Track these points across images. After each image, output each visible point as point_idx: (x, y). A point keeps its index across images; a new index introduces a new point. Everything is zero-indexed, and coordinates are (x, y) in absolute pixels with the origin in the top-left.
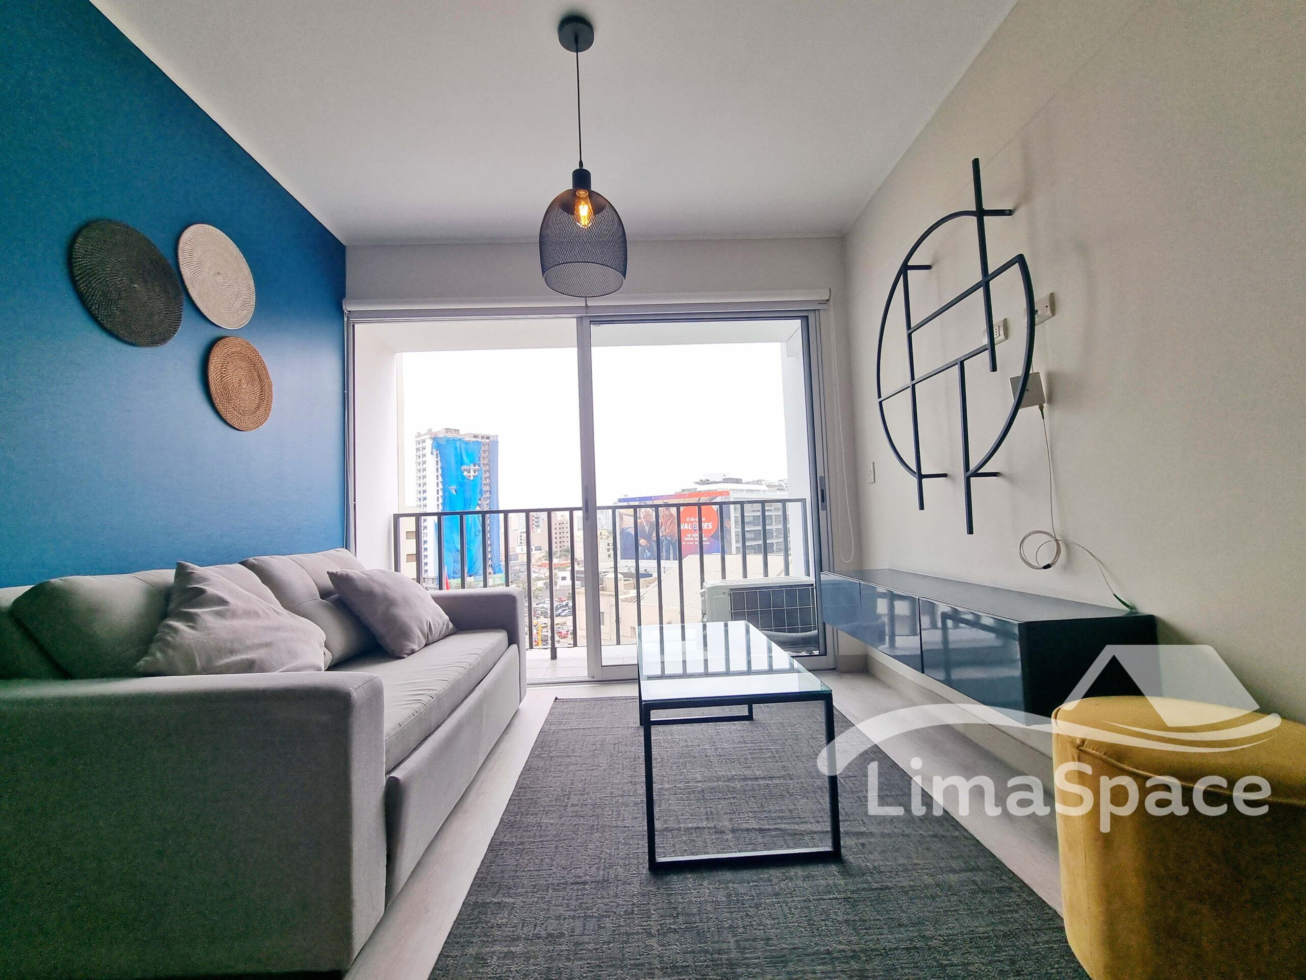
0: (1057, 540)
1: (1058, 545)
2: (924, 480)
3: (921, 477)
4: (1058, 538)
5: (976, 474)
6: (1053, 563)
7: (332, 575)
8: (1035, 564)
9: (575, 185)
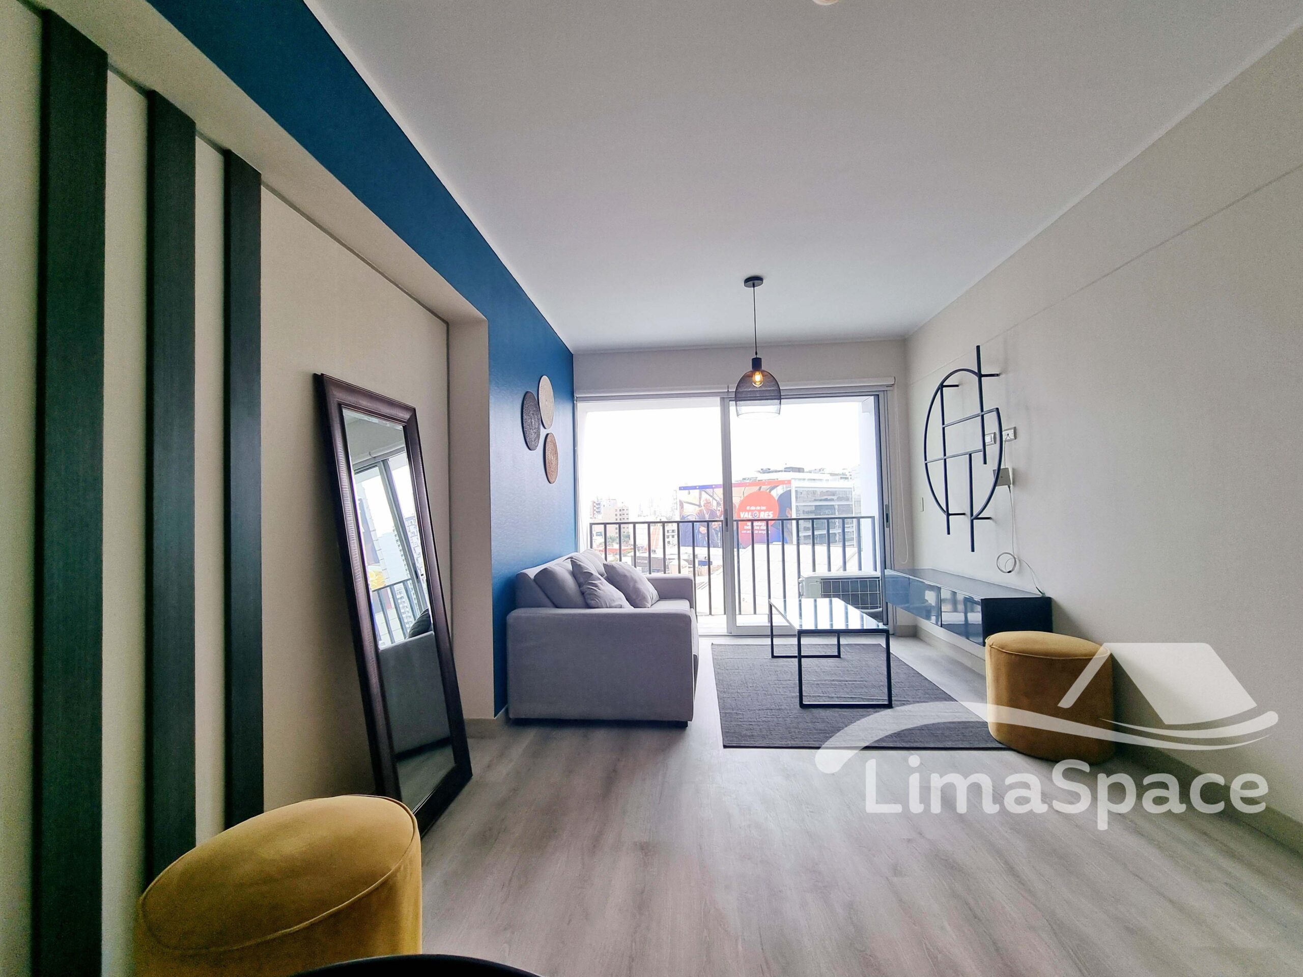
0: (1015, 558)
1: (1015, 561)
2: (950, 517)
3: (948, 515)
4: (1016, 557)
5: (977, 518)
6: (1013, 570)
8: (1004, 570)
9: (753, 367)
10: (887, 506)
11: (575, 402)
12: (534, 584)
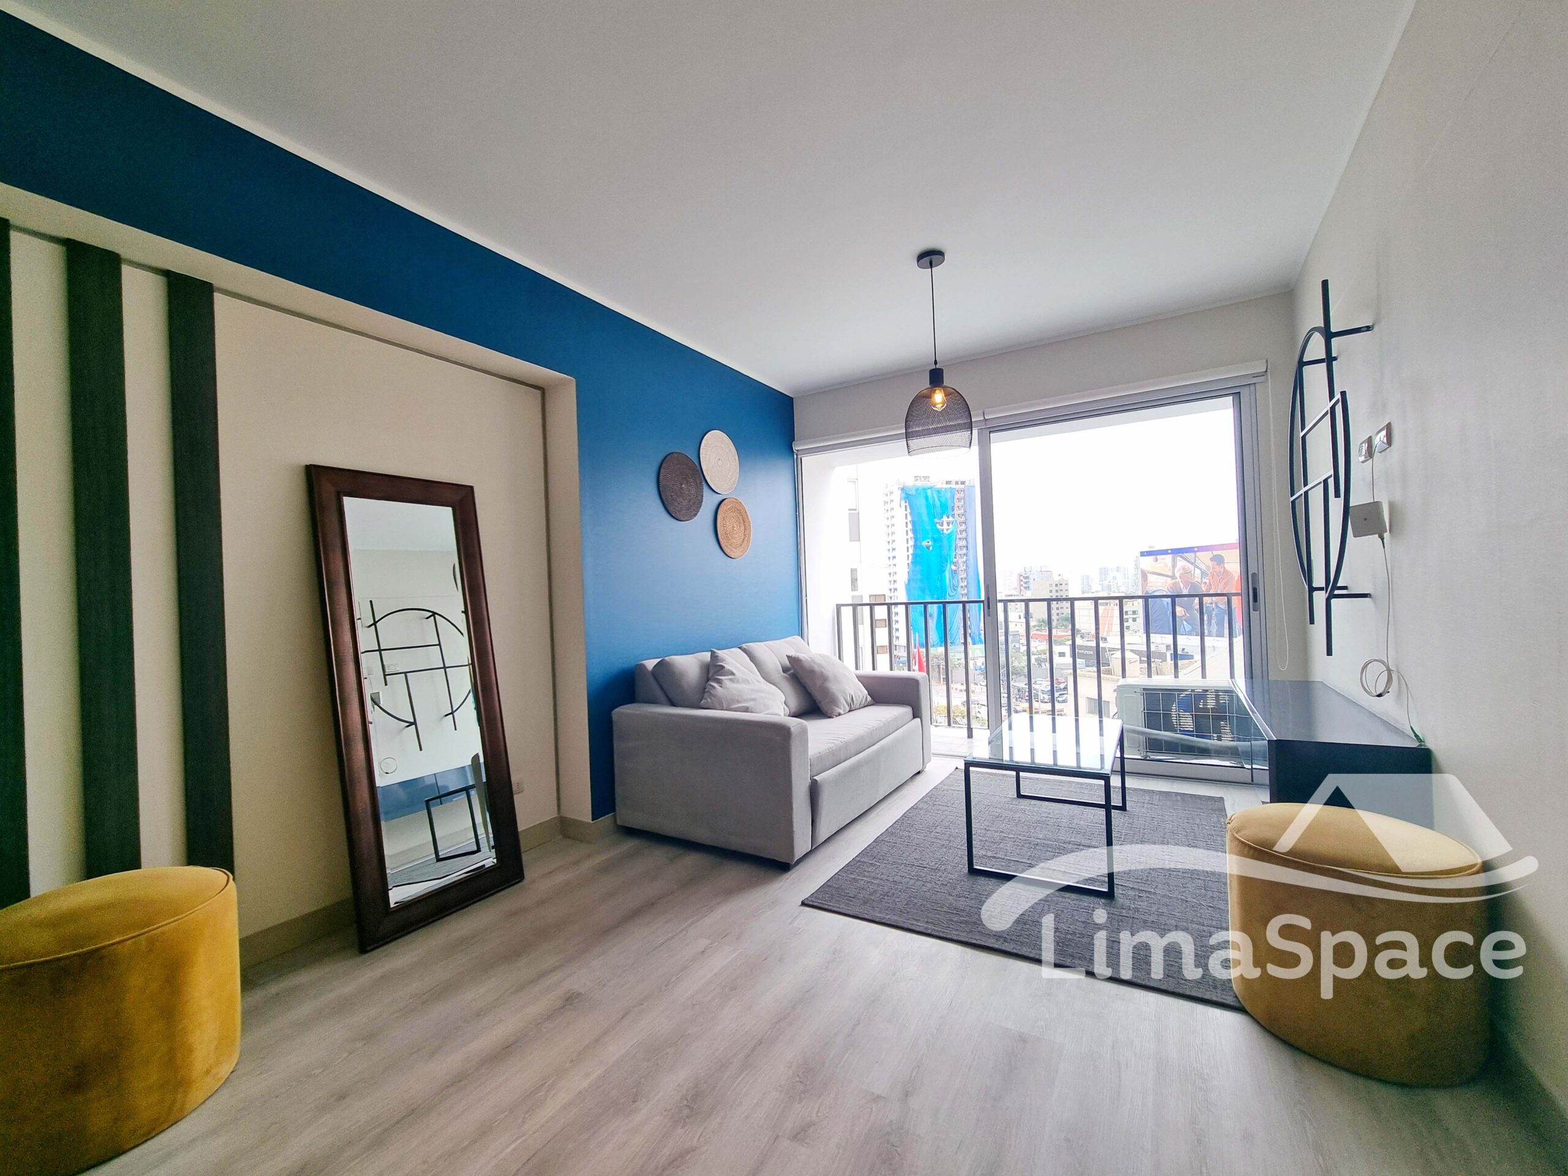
0: (1389, 670)
3: (1311, 589)
6: (1384, 692)
8: (1373, 692)
9: (931, 382)
10: (1254, 575)
11: (795, 454)
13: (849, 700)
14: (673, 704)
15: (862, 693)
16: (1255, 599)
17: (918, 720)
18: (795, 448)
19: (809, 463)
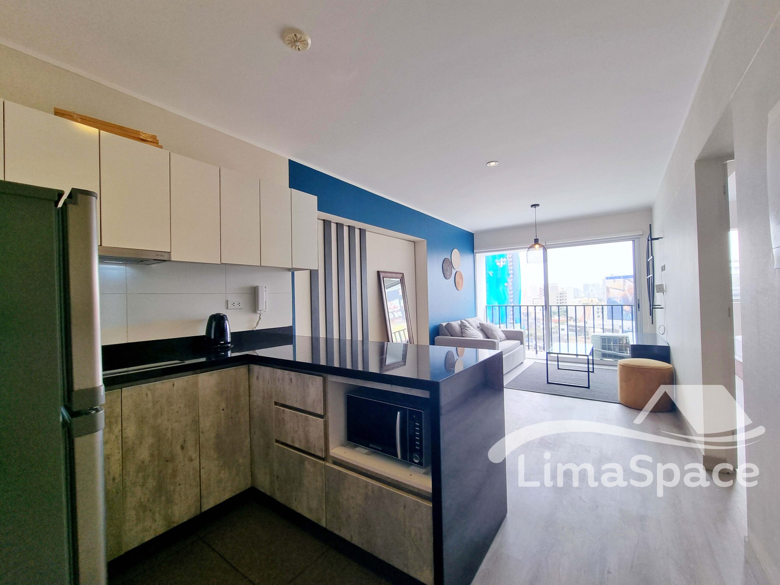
0: (665, 327)
5: (654, 308)
6: (664, 333)
7: (480, 323)
8: (661, 333)
9: (535, 242)
10: (638, 300)
11: (475, 254)
12: (445, 328)
13: (500, 337)
14: (452, 336)
15: (503, 336)
16: (639, 307)
17: (522, 345)
18: (475, 251)
19: (478, 256)
